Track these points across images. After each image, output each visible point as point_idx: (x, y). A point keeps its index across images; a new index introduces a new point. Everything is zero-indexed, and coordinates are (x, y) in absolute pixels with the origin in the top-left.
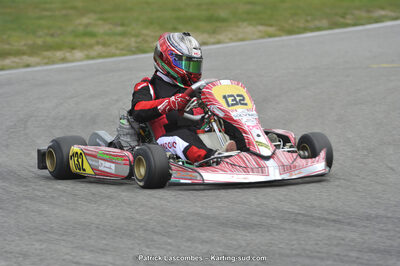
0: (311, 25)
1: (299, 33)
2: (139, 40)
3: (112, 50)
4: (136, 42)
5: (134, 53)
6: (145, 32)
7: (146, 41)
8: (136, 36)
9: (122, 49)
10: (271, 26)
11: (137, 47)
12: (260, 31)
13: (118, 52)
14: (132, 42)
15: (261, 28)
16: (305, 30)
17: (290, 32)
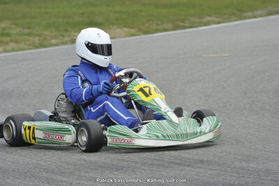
0: (161, 27)
1: (153, 33)
2: (41, 38)
3: (22, 45)
4: (39, 40)
5: (37, 48)
6: (45, 32)
7: (46, 39)
8: (39, 36)
9: (29, 45)
10: (133, 28)
11: (40, 44)
12: (125, 32)
13: (26, 47)
14: (36, 40)
15: (126, 30)
16: (157, 31)
17: (146, 33)
